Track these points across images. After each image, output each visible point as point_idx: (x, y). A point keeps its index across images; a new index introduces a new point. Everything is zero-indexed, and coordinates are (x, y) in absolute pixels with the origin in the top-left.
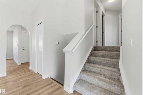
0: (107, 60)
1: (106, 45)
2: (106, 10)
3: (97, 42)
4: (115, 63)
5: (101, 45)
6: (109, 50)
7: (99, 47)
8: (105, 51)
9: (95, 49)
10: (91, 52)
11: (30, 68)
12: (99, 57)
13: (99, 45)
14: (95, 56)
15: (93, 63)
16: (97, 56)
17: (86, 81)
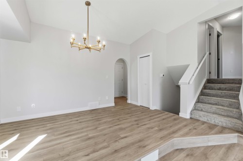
0: (225, 93)
1: (223, 78)
2: (223, 27)
3: (210, 73)
4: (235, 95)
5: (216, 78)
6: (229, 83)
7: (214, 79)
8: (223, 84)
9: (209, 81)
10: (204, 85)
11: (129, 101)
12: (215, 89)
13: (214, 76)
14: (209, 89)
15: (208, 96)
16: (212, 89)
17: (202, 110)
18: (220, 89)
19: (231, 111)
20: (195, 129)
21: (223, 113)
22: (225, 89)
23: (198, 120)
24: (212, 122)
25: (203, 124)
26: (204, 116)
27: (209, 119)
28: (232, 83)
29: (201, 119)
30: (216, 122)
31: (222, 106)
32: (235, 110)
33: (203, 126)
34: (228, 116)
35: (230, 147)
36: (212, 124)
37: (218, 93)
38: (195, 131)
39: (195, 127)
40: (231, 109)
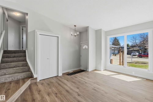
4: (24, 59)
8: (15, 53)
10: (2, 55)
14: (7, 58)
15: (7, 63)
16: (9, 58)
17: (5, 74)
18: (14, 57)
19: (24, 68)
20: (9, 89)
21: (20, 71)
22: (17, 57)
23: (5, 83)
24: (16, 79)
25: (11, 84)
26: (9, 78)
27: (13, 78)
28: (20, 53)
29: (6, 81)
30: (18, 78)
31: (19, 67)
32: (26, 67)
33: (12, 85)
34: (23, 72)
35: (30, 87)
36: (16, 80)
37: (14, 60)
38: (10, 91)
39: (8, 88)
40: (24, 67)
